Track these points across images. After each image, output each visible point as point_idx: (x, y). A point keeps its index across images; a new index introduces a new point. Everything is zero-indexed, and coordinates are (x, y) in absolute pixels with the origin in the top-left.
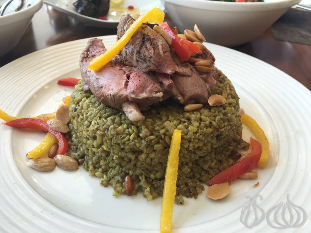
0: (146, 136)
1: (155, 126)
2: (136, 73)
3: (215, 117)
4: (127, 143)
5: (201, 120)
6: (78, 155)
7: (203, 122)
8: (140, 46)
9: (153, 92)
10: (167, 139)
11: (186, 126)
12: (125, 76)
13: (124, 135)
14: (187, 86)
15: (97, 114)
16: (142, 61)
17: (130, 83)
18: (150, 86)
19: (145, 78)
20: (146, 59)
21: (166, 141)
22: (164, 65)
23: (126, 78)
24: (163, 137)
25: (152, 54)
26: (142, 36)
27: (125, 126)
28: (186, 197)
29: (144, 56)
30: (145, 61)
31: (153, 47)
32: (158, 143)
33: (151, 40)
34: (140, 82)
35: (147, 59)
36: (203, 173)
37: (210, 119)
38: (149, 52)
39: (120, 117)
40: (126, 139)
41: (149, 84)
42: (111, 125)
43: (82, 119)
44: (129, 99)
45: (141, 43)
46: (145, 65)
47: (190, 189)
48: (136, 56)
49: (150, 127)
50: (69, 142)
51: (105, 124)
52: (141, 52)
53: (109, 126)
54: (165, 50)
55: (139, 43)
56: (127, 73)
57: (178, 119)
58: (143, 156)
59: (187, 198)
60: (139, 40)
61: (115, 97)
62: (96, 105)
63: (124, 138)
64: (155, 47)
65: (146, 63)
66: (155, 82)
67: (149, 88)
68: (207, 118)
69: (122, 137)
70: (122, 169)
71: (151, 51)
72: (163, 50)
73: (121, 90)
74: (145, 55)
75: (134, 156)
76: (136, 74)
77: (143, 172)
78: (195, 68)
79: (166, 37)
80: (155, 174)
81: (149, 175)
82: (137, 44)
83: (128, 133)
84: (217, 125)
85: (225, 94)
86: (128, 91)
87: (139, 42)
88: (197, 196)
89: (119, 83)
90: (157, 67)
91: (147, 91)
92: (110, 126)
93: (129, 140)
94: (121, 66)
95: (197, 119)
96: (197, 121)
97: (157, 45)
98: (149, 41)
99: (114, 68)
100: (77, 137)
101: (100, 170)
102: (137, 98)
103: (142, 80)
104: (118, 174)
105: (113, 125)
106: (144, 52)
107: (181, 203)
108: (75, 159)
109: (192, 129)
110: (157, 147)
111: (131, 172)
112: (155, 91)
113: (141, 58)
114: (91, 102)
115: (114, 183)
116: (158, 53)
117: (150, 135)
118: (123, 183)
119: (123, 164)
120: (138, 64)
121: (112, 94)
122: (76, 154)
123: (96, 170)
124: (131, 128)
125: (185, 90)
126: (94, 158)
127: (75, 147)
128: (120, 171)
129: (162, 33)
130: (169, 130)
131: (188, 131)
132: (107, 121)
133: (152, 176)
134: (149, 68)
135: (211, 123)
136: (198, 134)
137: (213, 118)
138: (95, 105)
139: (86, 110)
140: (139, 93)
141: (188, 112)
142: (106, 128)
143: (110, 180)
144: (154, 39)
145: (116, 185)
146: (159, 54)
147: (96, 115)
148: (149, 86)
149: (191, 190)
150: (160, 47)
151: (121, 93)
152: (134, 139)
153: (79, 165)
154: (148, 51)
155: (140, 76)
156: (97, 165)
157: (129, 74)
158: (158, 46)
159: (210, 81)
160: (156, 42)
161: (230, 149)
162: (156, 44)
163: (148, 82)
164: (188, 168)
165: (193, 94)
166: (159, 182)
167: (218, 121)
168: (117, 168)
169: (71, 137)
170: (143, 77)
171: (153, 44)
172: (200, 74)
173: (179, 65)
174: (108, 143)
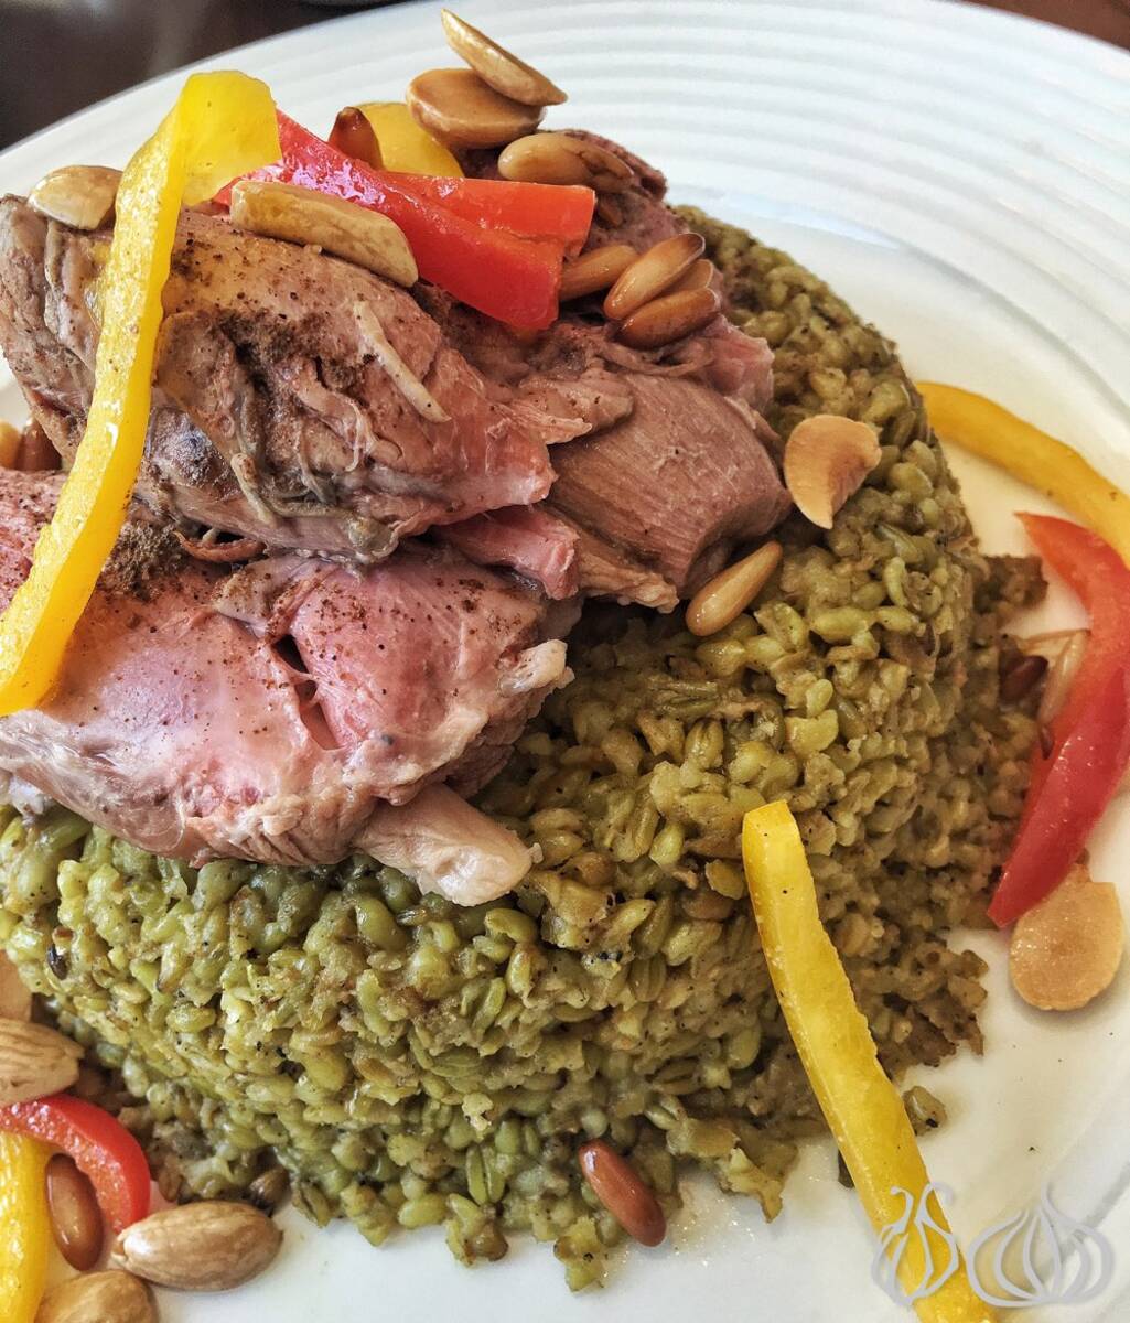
0: (597, 930)
1: (607, 843)
2: (325, 602)
3: (875, 576)
4: (505, 1021)
5: (819, 644)
6: (232, 1164)
7: (844, 653)
8: (251, 420)
9: (497, 664)
10: (718, 877)
11: (774, 743)
12: (264, 652)
13: (468, 994)
14: (649, 493)
15: (219, 946)
16: (320, 511)
17: (333, 694)
18: (455, 636)
19: (399, 601)
20: (337, 487)
21: (715, 892)
22: (476, 467)
23: (279, 672)
24: (691, 880)
25: (363, 440)
26: (222, 347)
27: (443, 936)
28: (927, 1064)
29: (314, 472)
30: (338, 499)
31: (347, 391)
32: (677, 920)
33: (300, 347)
34: (392, 654)
35: (351, 482)
36: (939, 891)
37: (860, 606)
38: (338, 437)
39: (375, 891)
40: (490, 1007)
41: (447, 629)
42: (353, 976)
43: (144, 1006)
44: (394, 801)
45: (247, 400)
46: (355, 529)
47: (926, 1019)
48: (261, 497)
49: (589, 862)
50: (128, 1115)
51: (312, 987)
52: (285, 455)
53: (348, 985)
54: (422, 358)
55: (232, 409)
56: (261, 628)
57: (704, 720)
58: (629, 1027)
59: (936, 1066)
60: (221, 382)
61: (297, 834)
62: (174, 885)
63: (476, 1005)
64: (357, 381)
65: (353, 509)
66: (466, 594)
67: (463, 657)
68: (848, 616)
69: (459, 1007)
70: (536, 1130)
71: (347, 427)
72: (413, 371)
73: (305, 764)
74: (318, 468)
75: (578, 1050)
76: (328, 611)
77: (657, 1087)
78: (619, 337)
79: (368, 249)
80: (723, 1058)
81: (695, 1076)
82: (224, 418)
83: (481, 968)
84: (915, 619)
85: (832, 375)
86: (358, 756)
87: (229, 400)
88: (978, 1031)
89: (265, 729)
90: (432, 500)
91: (460, 682)
92: (353, 987)
93: (511, 998)
94: (187, 590)
95: (801, 654)
96: (805, 665)
97: (360, 361)
98: (291, 356)
99: (153, 630)
100: (152, 1076)
101: (411, 1186)
102: (436, 764)
103: (390, 631)
104: (526, 1160)
105: (369, 967)
106: (306, 447)
107: (932, 1123)
108: (226, 1194)
109: (812, 732)
110: (680, 944)
111: (594, 1122)
112: (502, 656)
113: (305, 491)
114: (126, 879)
115: (532, 1217)
116: (401, 412)
117: (612, 915)
118: (584, 1190)
119: (529, 1106)
120: (299, 535)
121: (270, 828)
122: (216, 1164)
123: (387, 1192)
124: (483, 933)
125: (653, 527)
126: (338, 1150)
127: (178, 1127)
128: (531, 1146)
129: (322, 231)
130: (702, 821)
131: (801, 762)
132: (315, 957)
133: (715, 1075)
134: (394, 535)
135: (878, 629)
136: (855, 744)
137: (871, 590)
138: (167, 890)
139: (137, 948)
140: (425, 728)
141: (722, 633)
142: (334, 1005)
143: (500, 1209)
144: (313, 322)
145: (549, 1219)
146: (406, 411)
147: (224, 954)
148: (451, 644)
149: (932, 1020)
150: (387, 357)
151: (321, 794)
152: (537, 978)
153: (270, 1215)
154: (328, 427)
155: (362, 615)
156: (378, 1171)
157: (279, 631)
158: (370, 359)
159: (739, 366)
160: (343, 338)
161: (986, 670)
162: (351, 349)
163: (429, 618)
164: (866, 917)
165: (708, 524)
166: (759, 1080)
167: (905, 595)
168: (506, 1137)
169: (110, 1077)
170: (388, 608)
171: (334, 363)
172: (664, 361)
173: (525, 376)
174: (398, 1073)
